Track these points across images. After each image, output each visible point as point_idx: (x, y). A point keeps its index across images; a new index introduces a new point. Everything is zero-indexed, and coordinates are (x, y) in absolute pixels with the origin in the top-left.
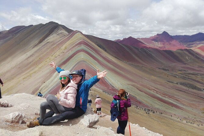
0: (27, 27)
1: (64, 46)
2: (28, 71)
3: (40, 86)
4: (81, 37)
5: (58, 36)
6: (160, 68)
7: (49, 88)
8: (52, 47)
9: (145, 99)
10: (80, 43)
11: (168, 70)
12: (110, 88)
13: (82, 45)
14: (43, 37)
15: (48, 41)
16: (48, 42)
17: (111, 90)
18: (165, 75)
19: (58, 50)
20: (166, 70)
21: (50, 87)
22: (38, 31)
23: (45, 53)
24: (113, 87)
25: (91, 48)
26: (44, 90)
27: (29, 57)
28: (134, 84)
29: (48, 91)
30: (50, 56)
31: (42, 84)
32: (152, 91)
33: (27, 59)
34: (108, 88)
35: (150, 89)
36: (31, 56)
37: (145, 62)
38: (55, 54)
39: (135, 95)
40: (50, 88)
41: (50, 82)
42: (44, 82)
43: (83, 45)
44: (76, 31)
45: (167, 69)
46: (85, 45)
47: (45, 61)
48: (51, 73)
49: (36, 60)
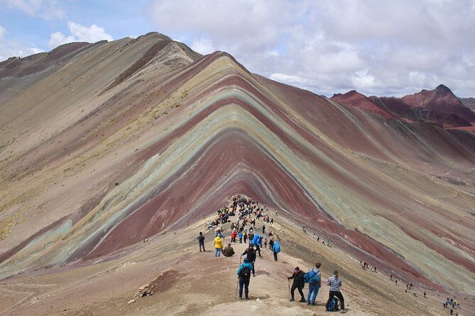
0: (92, 45)
1: (181, 88)
2: (78, 152)
3: (104, 195)
4: (231, 68)
5: (168, 68)
6: (440, 178)
7: (129, 203)
8: (149, 93)
9: (429, 265)
10: (228, 82)
11: (463, 184)
12: (320, 220)
13: (234, 86)
14: (129, 69)
15: (140, 78)
16: (139, 81)
17: (322, 224)
18: (459, 195)
19: (163, 101)
20: (458, 184)
21: (132, 200)
22: (116, 56)
23: (128, 108)
24: (330, 216)
25: (259, 97)
26: (114, 208)
27: (86, 118)
28: (391, 212)
29: (124, 210)
30: (141, 116)
31: (110, 188)
32: (444, 238)
33: (81, 121)
34: (315, 219)
35: (436, 233)
36: (92, 114)
37: (400, 157)
38: (155, 110)
39: (398, 248)
40: (132, 204)
41: (133, 185)
42: (117, 184)
43: (237, 87)
44: (217, 52)
45: (459, 179)
46: (241, 86)
47: (127, 127)
48: (139, 160)
49: (104, 124)
